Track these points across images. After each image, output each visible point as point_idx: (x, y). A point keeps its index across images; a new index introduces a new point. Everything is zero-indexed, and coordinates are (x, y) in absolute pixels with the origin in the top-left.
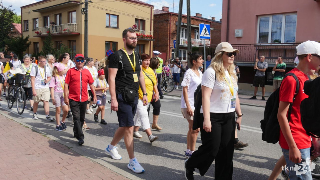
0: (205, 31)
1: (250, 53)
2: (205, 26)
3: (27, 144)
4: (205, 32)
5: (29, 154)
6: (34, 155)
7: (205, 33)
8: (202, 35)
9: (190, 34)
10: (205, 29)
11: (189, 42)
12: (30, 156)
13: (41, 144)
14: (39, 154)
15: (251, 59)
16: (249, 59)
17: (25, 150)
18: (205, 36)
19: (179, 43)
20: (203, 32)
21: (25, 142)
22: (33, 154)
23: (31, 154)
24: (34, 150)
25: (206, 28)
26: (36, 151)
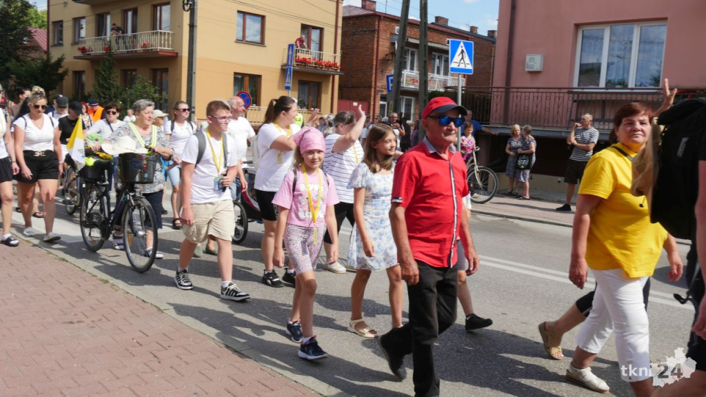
0: (461, 56)
1: (558, 107)
2: (462, 44)
3: (64, 298)
4: (462, 58)
5: (71, 323)
6: (82, 324)
7: (462, 61)
8: (454, 65)
9: (425, 61)
10: (462, 52)
11: (424, 82)
12: (72, 325)
13: (97, 299)
14: (93, 321)
15: (559, 121)
16: (555, 121)
17: (63, 311)
18: (462, 66)
19: (399, 82)
20: (457, 58)
21: (59, 294)
22: (79, 322)
23: (74, 321)
24: (82, 313)
25: (464, 48)
26: (85, 315)
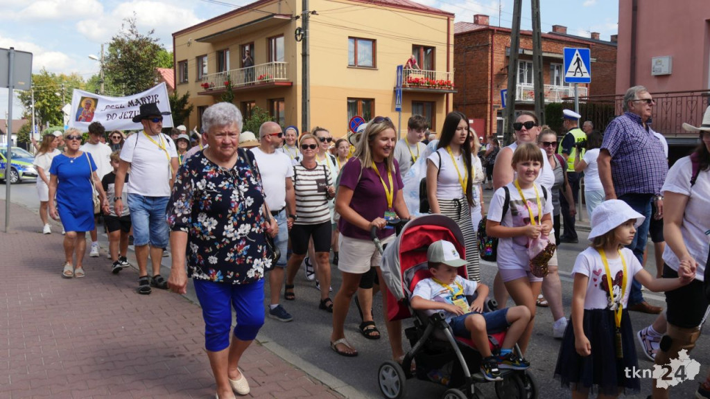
0: (576, 65)
2: (577, 52)
3: (170, 330)
4: (578, 67)
5: (173, 356)
6: (182, 358)
7: (578, 70)
8: (569, 75)
9: (540, 73)
10: (578, 60)
11: (539, 94)
12: (173, 359)
13: (199, 331)
14: (193, 355)
17: (166, 345)
18: (578, 75)
19: (513, 96)
20: (573, 67)
21: (166, 326)
22: (180, 355)
23: (175, 355)
24: (183, 345)
25: (579, 56)
26: (186, 349)
